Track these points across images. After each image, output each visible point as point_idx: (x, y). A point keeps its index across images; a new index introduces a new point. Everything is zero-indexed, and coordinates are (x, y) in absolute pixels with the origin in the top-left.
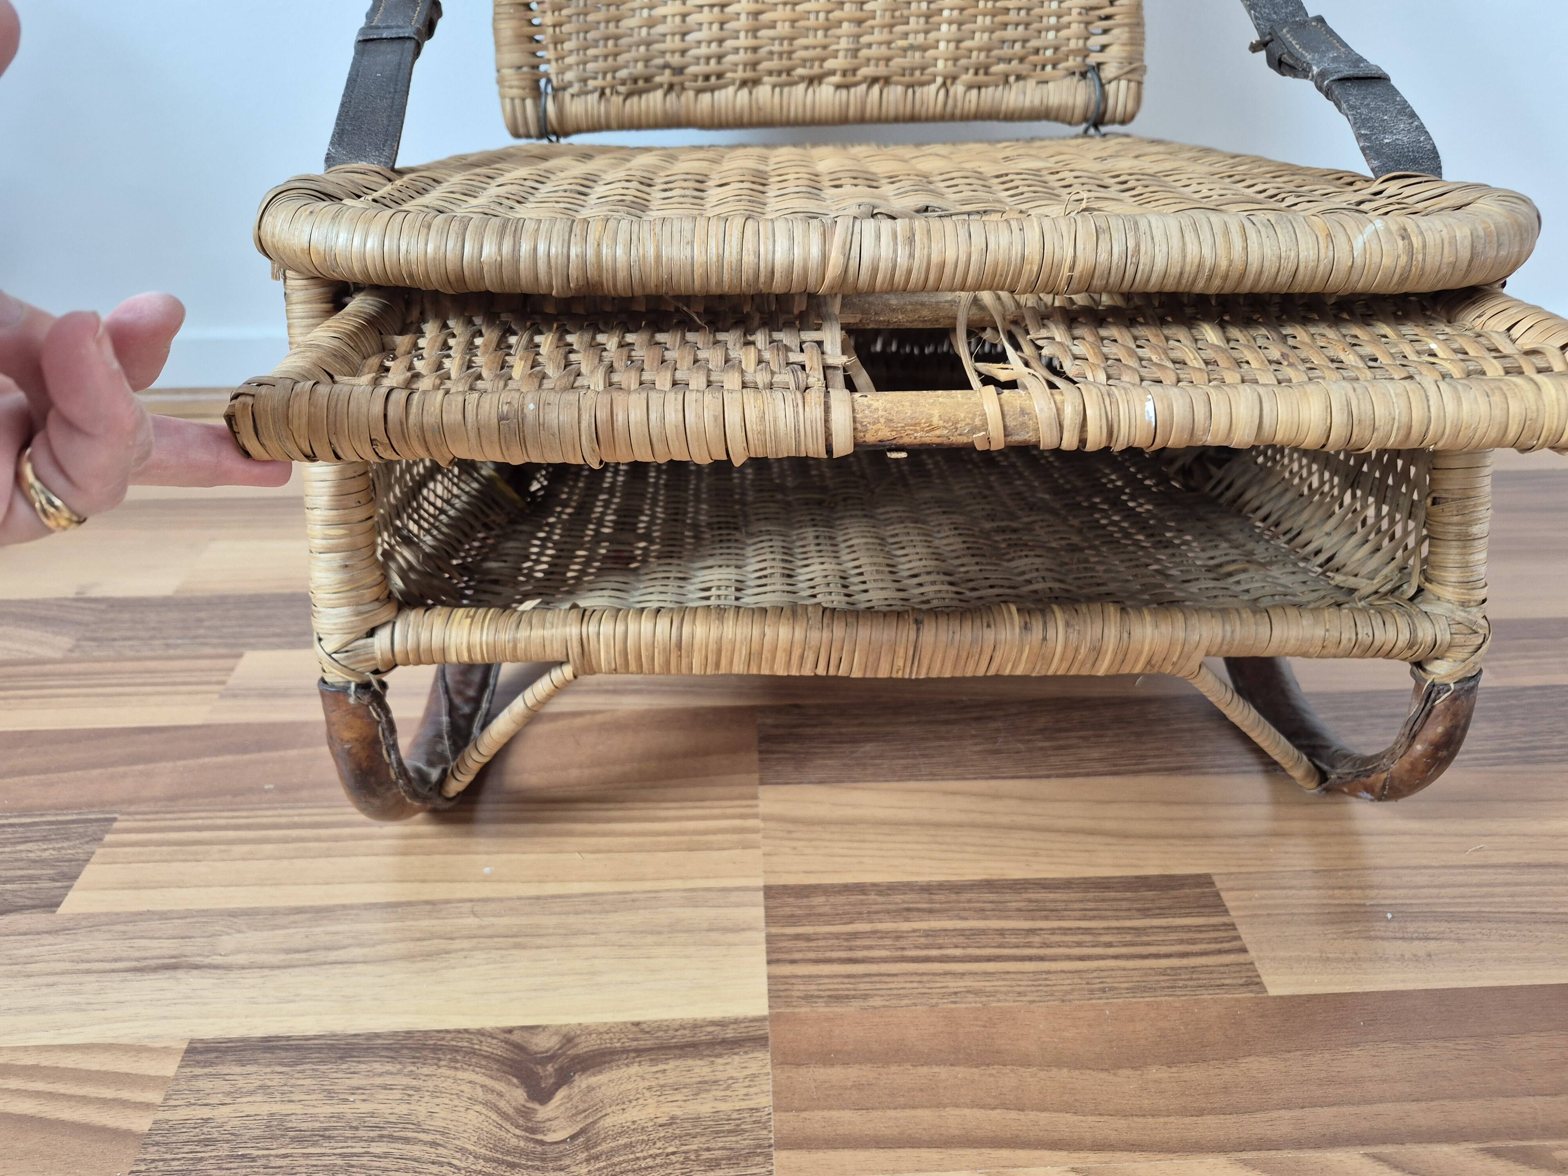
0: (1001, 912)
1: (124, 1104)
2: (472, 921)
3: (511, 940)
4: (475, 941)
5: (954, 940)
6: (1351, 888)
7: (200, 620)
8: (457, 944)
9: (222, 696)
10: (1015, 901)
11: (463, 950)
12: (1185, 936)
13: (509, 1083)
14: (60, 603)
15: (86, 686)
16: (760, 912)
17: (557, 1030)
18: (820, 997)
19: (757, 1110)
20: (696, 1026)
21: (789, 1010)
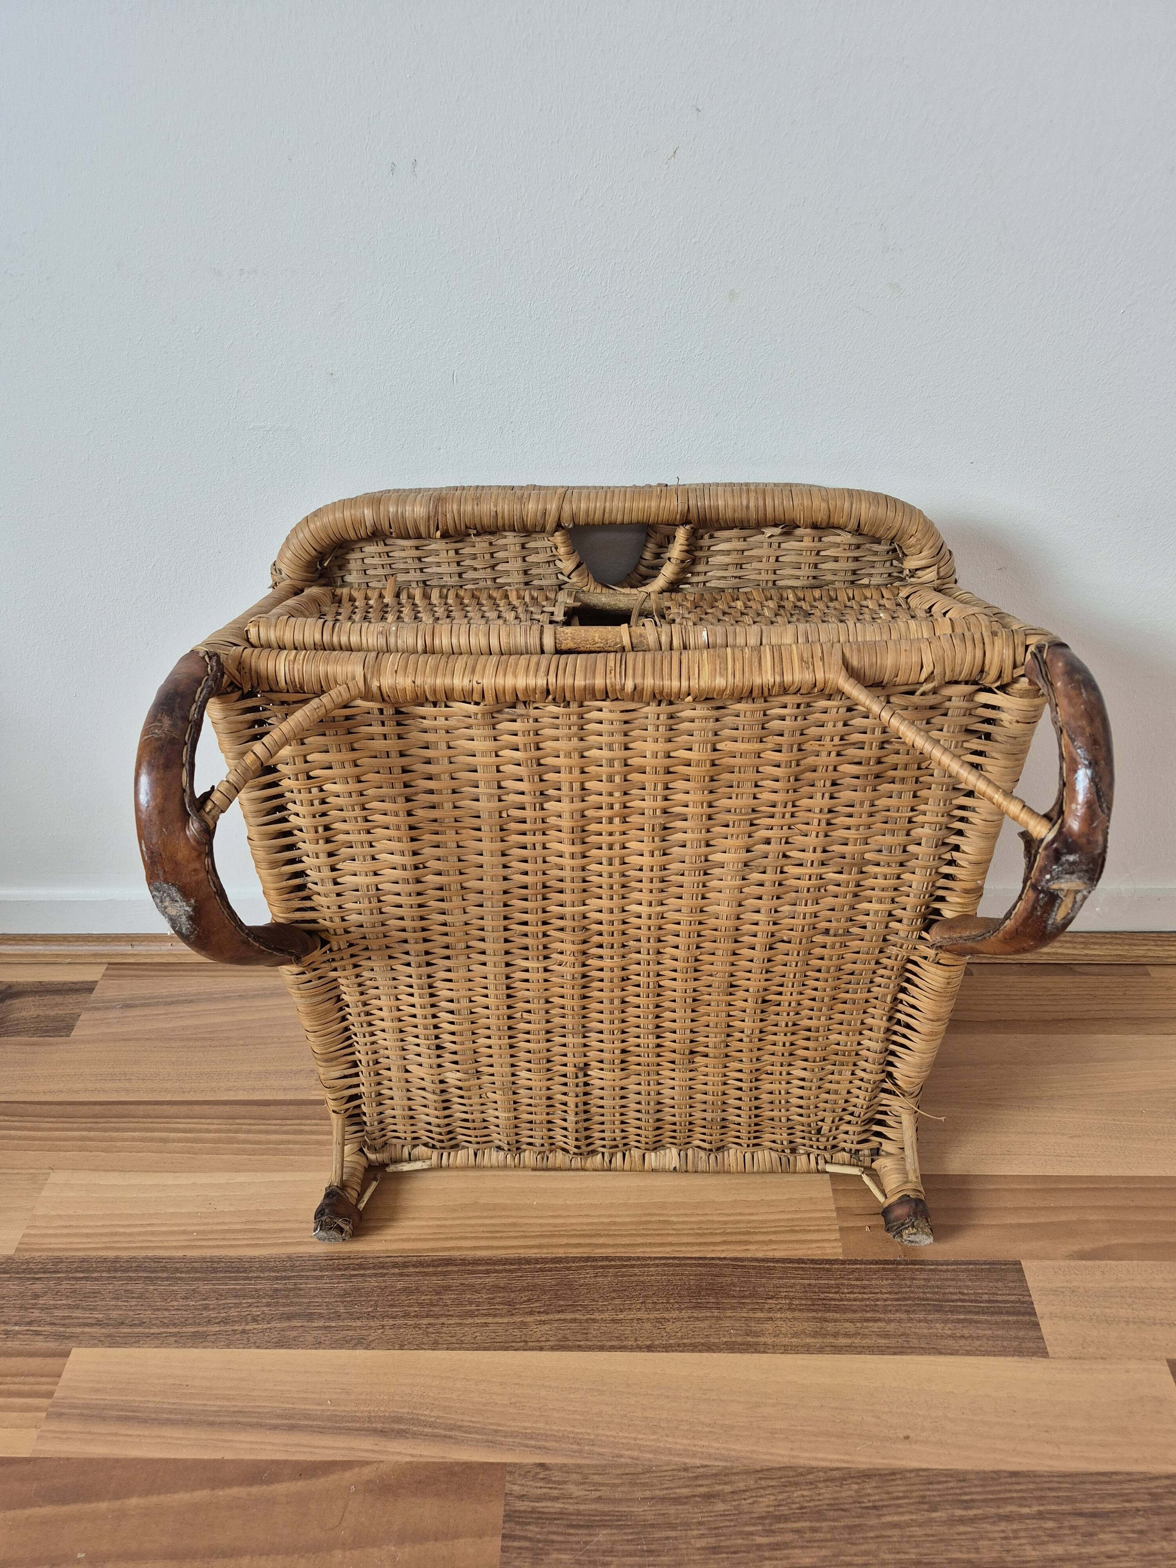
9: (49, 1416)
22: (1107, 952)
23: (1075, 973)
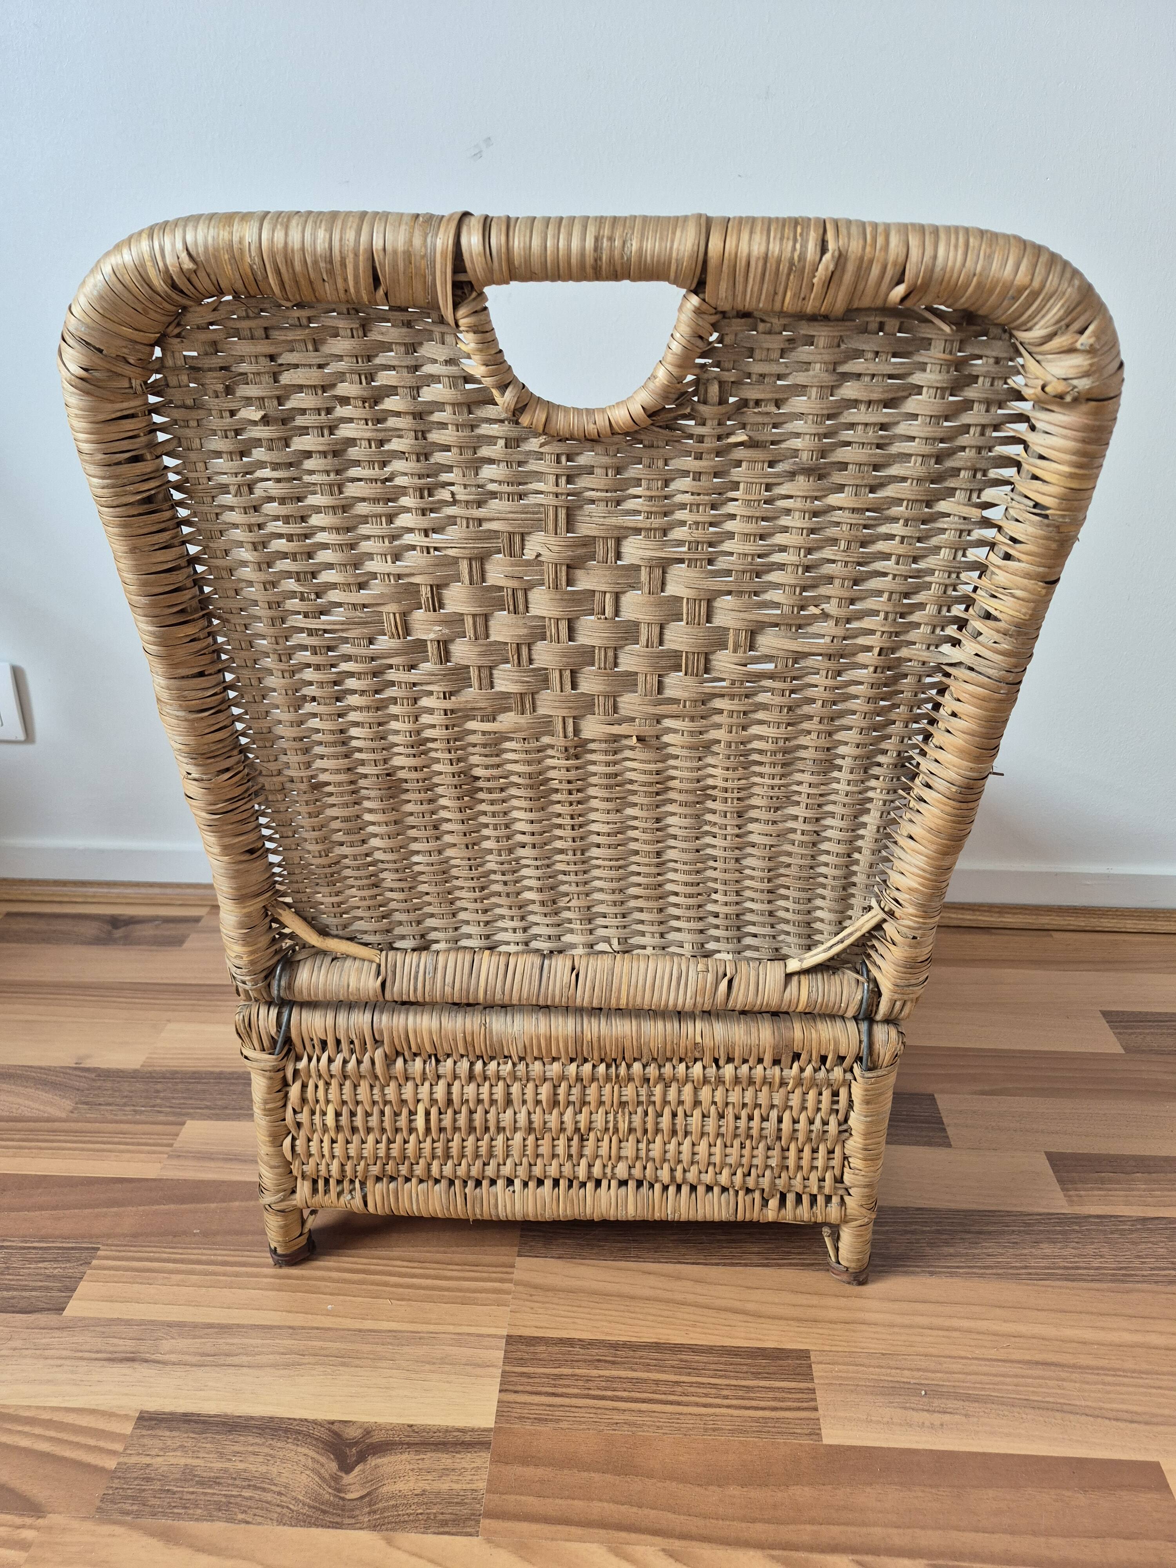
0: (661, 1369)
1: (101, 1450)
2: (317, 1343)
3: (340, 1359)
4: (318, 1358)
5: (625, 1385)
6: (903, 1369)
7: (158, 1091)
8: (307, 1359)
9: (170, 1157)
10: (672, 1360)
11: (309, 1363)
12: (778, 1395)
13: (328, 1458)
14: (64, 1071)
15: (81, 1142)
16: (501, 1354)
17: (361, 1425)
18: (528, 1418)
19: (476, 1491)
20: (447, 1431)
21: (508, 1426)
22: (1019, 920)
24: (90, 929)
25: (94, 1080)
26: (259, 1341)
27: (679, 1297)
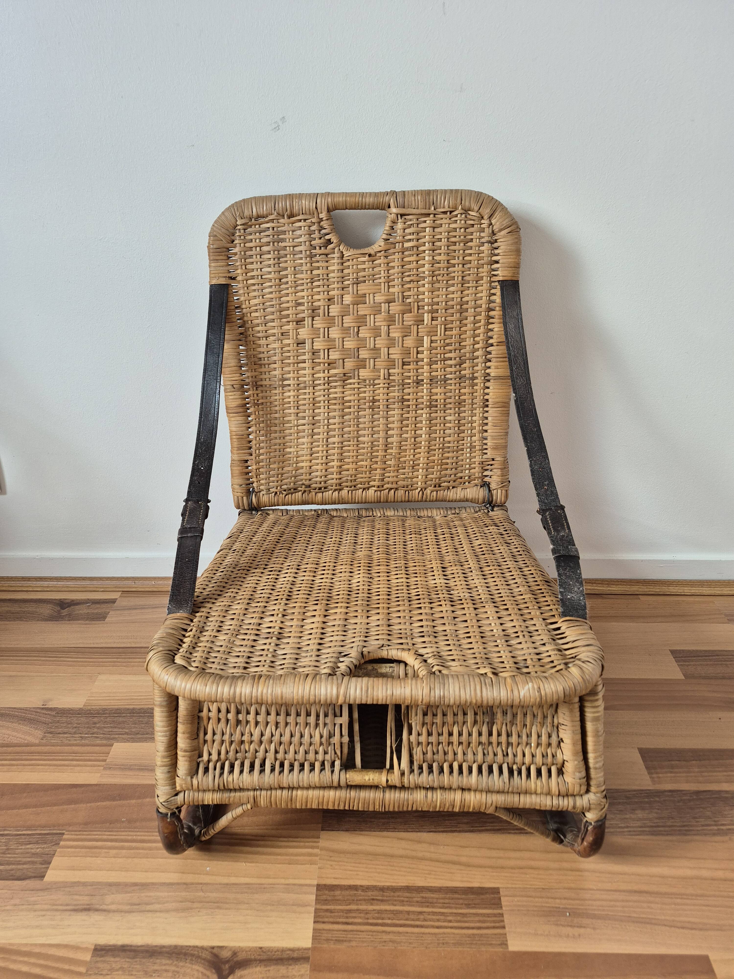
0: (410, 903)
1: (72, 972)
2: (201, 894)
3: (216, 904)
4: (202, 904)
5: (389, 916)
6: (556, 898)
7: (95, 723)
8: (196, 905)
9: (105, 769)
10: (417, 897)
11: (197, 908)
12: (481, 919)
13: (211, 972)
14: (36, 710)
15: (49, 760)
16: (313, 897)
17: (230, 949)
18: (331, 940)
20: (283, 950)
21: (319, 945)
22: (620, 589)
23: (603, 598)
24: (46, 610)
25: (54, 716)
26: (166, 894)
27: (420, 855)
